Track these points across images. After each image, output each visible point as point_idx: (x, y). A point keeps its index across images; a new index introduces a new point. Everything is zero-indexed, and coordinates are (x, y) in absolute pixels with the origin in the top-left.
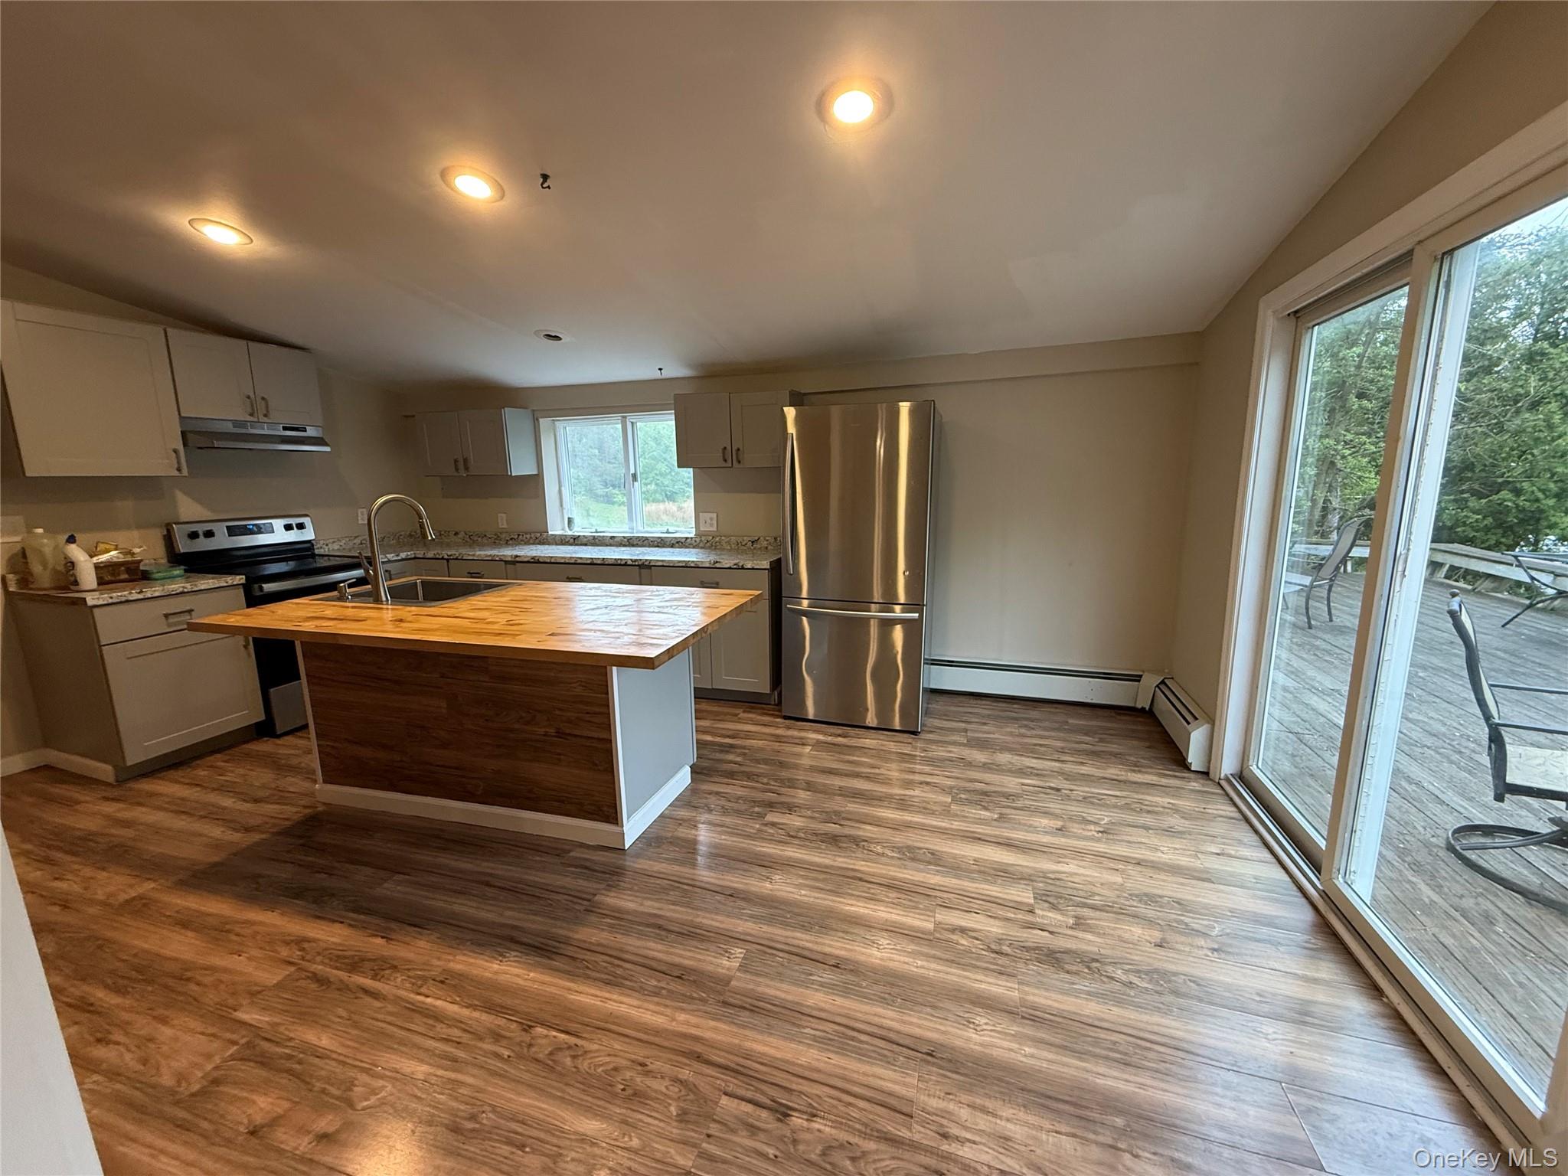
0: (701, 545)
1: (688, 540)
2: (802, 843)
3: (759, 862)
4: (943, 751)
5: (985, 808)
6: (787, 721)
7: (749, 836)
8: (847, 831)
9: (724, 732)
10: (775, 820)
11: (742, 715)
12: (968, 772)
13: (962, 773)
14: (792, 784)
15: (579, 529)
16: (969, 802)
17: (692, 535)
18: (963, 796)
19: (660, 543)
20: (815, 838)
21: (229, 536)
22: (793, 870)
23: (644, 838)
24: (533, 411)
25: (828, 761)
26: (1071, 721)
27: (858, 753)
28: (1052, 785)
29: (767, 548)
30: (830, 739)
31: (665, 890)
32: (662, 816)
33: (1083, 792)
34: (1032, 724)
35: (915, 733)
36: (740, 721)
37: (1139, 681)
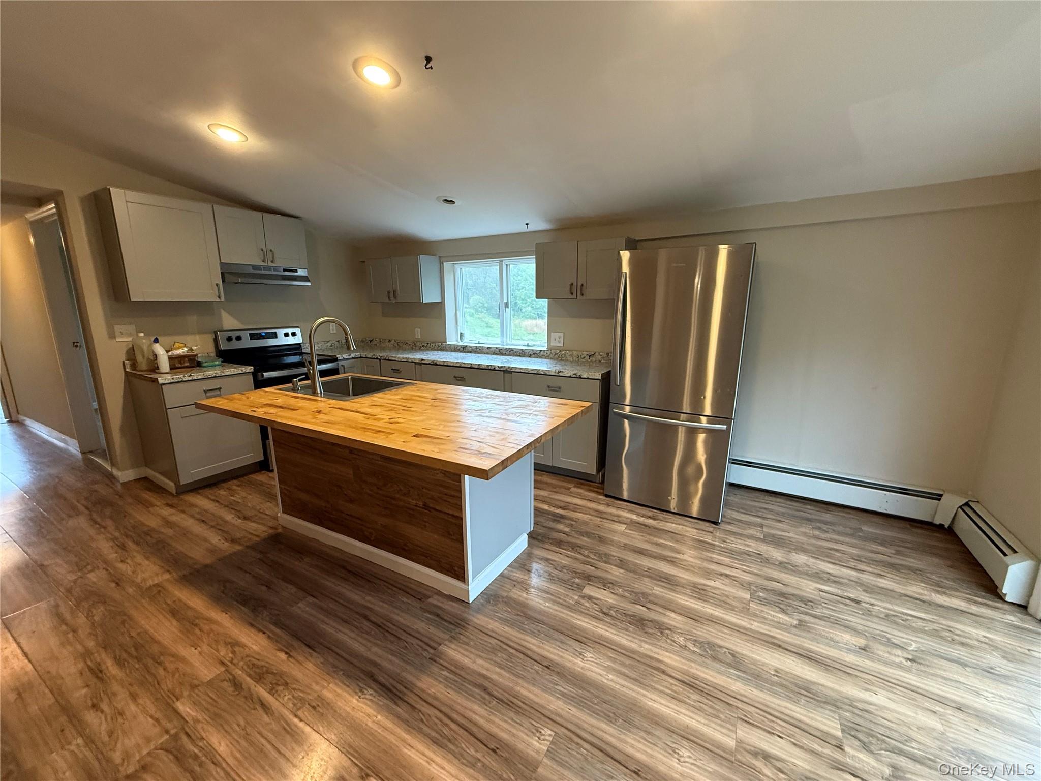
0: (551, 356)
1: (542, 352)
2: (612, 622)
3: (575, 636)
4: (741, 544)
5: (783, 611)
6: (607, 499)
7: (568, 607)
8: (652, 616)
9: (557, 503)
10: (592, 594)
11: (573, 489)
12: (765, 570)
13: (761, 570)
14: (606, 558)
15: (468, 341)
16: (766, 602)
17: (545, 349)
18: (761, 594)
19: (521, 354)
20: (624, 618)
21: (251, 339)
22: (603, 650)
23: (485, 594)
24: (440, 257)
25: (638, 540)
26: (865, 528)
27: (665, 536)
28: (850, 595)
29: (600, 361)
30: (642, 519)
31: (494, 651)
32: (502, 575)
33: (884, 608)
34: (825, 527)
35: (716, 523)
36: (571, 495)
37: (939, 500)
